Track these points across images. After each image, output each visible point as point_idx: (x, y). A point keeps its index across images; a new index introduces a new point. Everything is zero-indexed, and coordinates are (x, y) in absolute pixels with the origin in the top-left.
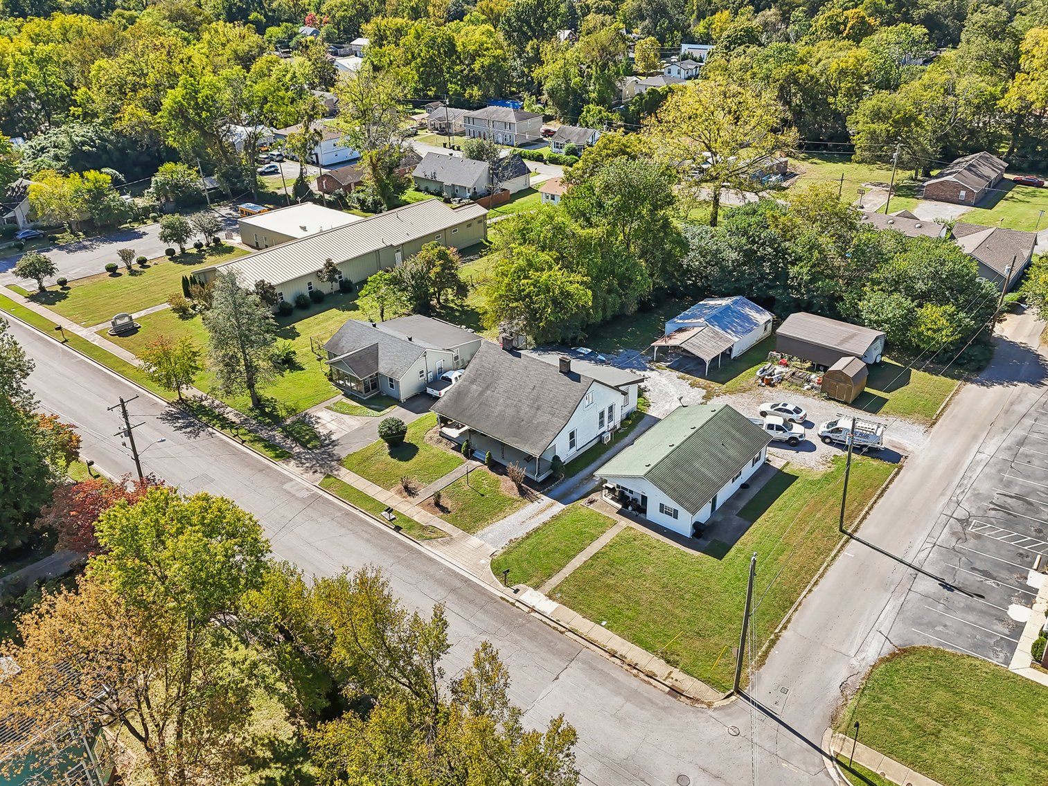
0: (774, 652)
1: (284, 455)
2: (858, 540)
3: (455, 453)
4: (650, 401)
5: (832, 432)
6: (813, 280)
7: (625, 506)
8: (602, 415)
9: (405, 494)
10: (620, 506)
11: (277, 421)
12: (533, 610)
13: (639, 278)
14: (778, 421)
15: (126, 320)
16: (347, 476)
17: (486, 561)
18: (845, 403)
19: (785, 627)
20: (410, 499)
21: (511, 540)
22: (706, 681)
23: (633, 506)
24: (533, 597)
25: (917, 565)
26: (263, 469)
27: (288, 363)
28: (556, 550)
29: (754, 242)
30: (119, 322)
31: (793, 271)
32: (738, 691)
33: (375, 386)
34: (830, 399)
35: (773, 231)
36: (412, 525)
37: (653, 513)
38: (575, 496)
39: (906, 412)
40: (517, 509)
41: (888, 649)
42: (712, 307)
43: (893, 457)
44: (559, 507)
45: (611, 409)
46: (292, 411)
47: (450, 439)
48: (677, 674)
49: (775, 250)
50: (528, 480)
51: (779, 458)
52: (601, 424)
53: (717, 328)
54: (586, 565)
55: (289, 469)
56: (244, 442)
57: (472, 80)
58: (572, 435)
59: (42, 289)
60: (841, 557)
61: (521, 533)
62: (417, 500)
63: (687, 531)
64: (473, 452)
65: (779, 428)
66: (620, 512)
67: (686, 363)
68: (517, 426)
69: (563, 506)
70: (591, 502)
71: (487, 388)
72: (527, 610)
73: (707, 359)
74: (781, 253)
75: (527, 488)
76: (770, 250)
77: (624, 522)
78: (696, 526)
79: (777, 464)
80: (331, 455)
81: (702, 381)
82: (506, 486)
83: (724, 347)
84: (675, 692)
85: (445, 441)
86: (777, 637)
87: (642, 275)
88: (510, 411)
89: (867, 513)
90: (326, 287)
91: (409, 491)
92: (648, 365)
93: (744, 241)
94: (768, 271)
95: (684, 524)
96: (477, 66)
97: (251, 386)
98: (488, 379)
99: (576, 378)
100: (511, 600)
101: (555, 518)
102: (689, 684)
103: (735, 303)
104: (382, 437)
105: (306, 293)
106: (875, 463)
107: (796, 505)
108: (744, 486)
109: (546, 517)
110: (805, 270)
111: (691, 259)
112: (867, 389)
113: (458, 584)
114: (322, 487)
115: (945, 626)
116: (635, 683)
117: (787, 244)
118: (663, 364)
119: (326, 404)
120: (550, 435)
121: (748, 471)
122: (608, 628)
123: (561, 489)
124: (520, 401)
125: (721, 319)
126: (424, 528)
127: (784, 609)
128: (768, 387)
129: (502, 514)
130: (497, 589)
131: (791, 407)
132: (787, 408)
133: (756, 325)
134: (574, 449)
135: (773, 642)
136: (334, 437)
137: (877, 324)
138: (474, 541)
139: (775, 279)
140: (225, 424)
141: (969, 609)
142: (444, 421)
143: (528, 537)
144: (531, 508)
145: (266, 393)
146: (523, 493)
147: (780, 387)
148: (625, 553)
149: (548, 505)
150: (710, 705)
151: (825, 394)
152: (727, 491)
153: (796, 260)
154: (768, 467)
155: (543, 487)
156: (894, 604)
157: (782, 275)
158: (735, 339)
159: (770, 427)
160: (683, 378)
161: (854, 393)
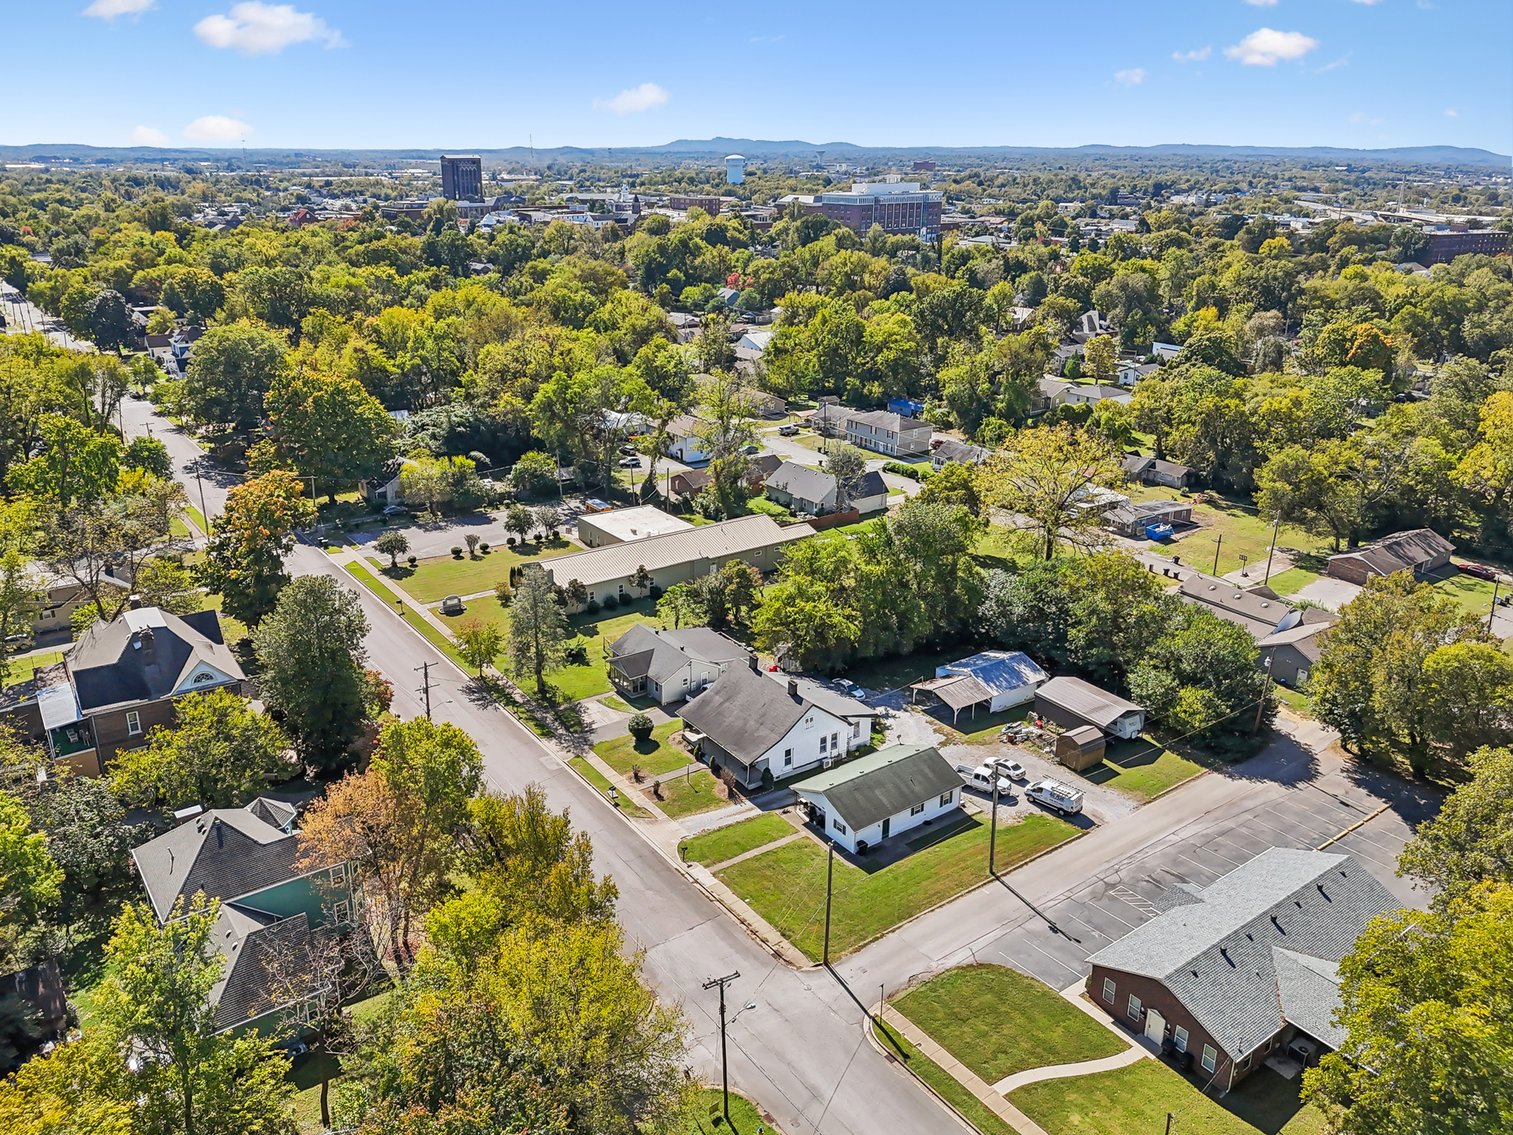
0: (874, 945)
1: (549, 734)
2: (1002, 883)
3: (689, 755)
4: (888, 739)
5: (1034, 791)
6: (1088, 647)
7: (812, 820)
8: (824, 741)
9: (634, 780)
10: (808, 820)
11: (553, 705)
12: (696, 882)
13: (916, 619)
14: (987, 772)
15: (456, 601)
16: (592, 758)
17: (676, 842)
18: (1074, 770)
19: (893, 931)
20: (636, 785)
21: (704, 830)
22: (805, 953)
23: (816, 821)
24: (702, 874)
25: (1039, 909)
26: (529, 743)
27: (578, 657)
28: (737, 843)
29: (1040, 599)
30: (449, 603)
31: (1072, 632)
32: (826, 963)
33: (644, 686)
34: (1061, 764)
36: (629, 803)
37: (830, 829)
38: (774, 806)
39: (1129, 789)
40: (720, 807)
41: (971, 960)
42: (988, 659)
43: (1084, 823)
44: (759, 812)
45: (834, 737)
46: (568, 699)
47: (689, 742)
48: (786, 944)
49: (1060, 609)
50: (738, 785)
51: (975, 806)
52: (823, 749)
53: (980, 680)
54: (756, 858)
55: (550, 746)
56: (521, 719)
57: (875, 374)
58: (788, 753)
59: (394, 564)
60: (978, 891)
61: (715, 826)
62: (643, 786)
63: (852, 849)
64: (703, 755)
65: (985, 779)
66: (806, 825)
67: (940, 711)
68: (741, 737)
69: (760, 812)
70: (784, 813)
71: (727, 700)
72: (691, 880)
73: (957, 708)
74: (1064, 612)
75: (737, 791)
76: (1054, 609)
77: (805, 832)
78: (860, 843)
79: (969, 810)
80: (586, 740)
81: (947, 728)
82: (720, 788)
83: (980, 698)
84: (777, 955)
85: (685, 743)
86: (882, 937)
88: (739, 723)
89: (1026, 863)
90: (635, 592)
91: (638, 779)
92: (904, 706)
93: (1032, 596)
94: (1050, 631)
95: (850, 840)
96: (879, 359)
97: (538, 672)
98: (730, 692)
99: (799, 700)
100: (682, 871)
101: (749, 820)
102: (790, 952)
103: (1012, 658)
104: (631, 730)
105: (616, 594)
106: (1063, 825)
107: (964, 846)
108: (927, 823)
109: (741, 818)
110: (1082, 634)
111: (988, 608)
112: (1105, 761)
113: (647, 853)
114: (570, 764)
115: (1030, 956)
116: (750, 943)
117: (1071, 605)
118: (920, 708)
119: (597, 697)
120: (763, 748)
121: (933, 809)
122: (748, 904)
123: (763, 799)
124: (750, 715)
125: (988, 673)
126: (638, 809)
127: (901, 919)
128: (1009, 745)
129: (706, 809)
130: (676, 862)
131: (1010, 764)
132: (1007, 763)
133: (1025, 683)
134: (789, 767)
135: (877, 939)
136: (594, 726)
138: (674, 825)
139: (1055, 640)
140: (510, 702)
141: (1060, 949)
142: (688, 726)
143: (719, 830)
144: (733, 808)
145: (551, 680)
146: (731, 795)
147: (1021, 746)
148: (792, 855)
149: (746, 809)
150: (799, 968)
151: (1058, 759)
152: (901, 822)
153: (1076, 623)
154: (959, 810)
155: (750, 794)
156: (998, 933)
157: (1062, 637)
158: (995, 694)
159: (977, 776)
160: (931, 723)
161: (1083, 762)
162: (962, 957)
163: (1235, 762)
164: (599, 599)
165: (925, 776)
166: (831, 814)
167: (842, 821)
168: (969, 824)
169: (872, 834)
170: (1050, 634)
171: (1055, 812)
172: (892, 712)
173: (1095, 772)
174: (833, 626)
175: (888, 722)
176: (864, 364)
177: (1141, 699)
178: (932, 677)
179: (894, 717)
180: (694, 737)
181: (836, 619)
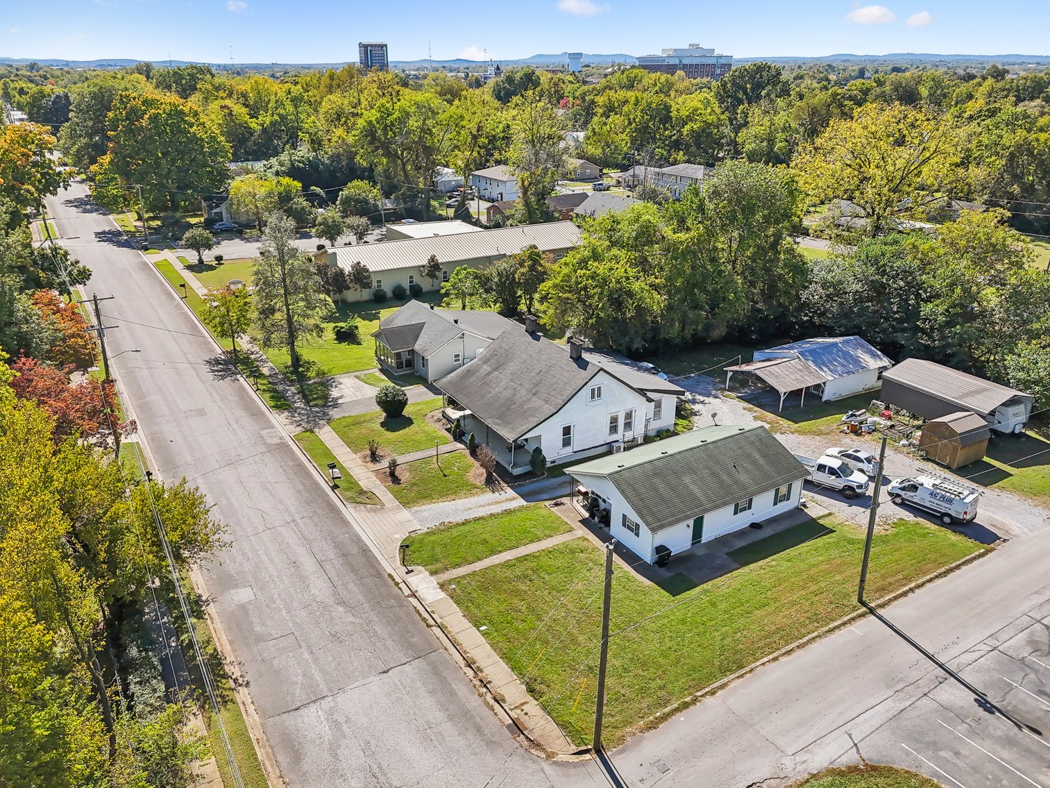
0: (680, 717)
1: (284, 408)
2: (880, 618)
3: (447, 434)
4: (696, 425)
5: (903, 489)
6: (950, 324)
7: (592, 516)
8: (614, 420)
9: (369, 459)
10: (587, 515)
12: (413, 595)
14: (836, 464)
15: (239, 286)
16: (326, 434)
17: (400, 537)
18: (948, 468)
19: (713, 693)
20: (370, 465)
21: (444, 523)
22: (563, 726)
23: (598, 517)
24: (425, 585)
25: (952, 667)
26: (256, 414)
27: (347, 336)
28: (485, 542)
29: (884, 273)
30: (232, 287)
31: (926, 309)
32: (599, 750)
33: (410, 364)
34: (928, 460)
35: (910, 261)
36: (353, 484)
37: (616, 529)
38: (545, 496)
40: (473, 495)
41: (851, 758)
43: (986, 538)
44: (521, 502)
45: (629, 415)
46: (321, 374)
47: (449, 420)
48: (533, 707)
49: (908, 283)
50: (500, 469)
51: (818, 507)
52: (614, 429)
53: (810, 363)
54: (507, 565)
55: (279, 419)
56: (258, 389)
57: (680, 145)
58: (567, 431)
59: (201, 261)
60: (844, 630)
61: (460, 518)
62: (377, 466)
63: (648, 556)
64: (463, 434)
65: (832, 471)
66: (584, 522)
67: (763, 396)
68: (508, 410)
69: (524, 503)
70: (556, 505)
71: (496, 369)
72: (407, 592)
73: (783, 391)
74: (915, 287)
75: (497, 476)
76: (902, 283)
77: (582, 531)
78: (661, 550)
79: (814, 511)
80: (325, 414)
81: (770, 416)
82: (477, 472)
83: (811, 382)
84: (517, 727)
85: (444, 421)
86: (695, 701)
87: (735, 293)
88: (507, 394)
89: (912, 590)
91: (374, 457)
92: (714, 392)
93: (872, 270)
94: (895, 309)
95: (644, 545)
98: (499, 360)
99: (584, 365)
100: (398, 580)
101: (508, 512)
102: (538, 721)
103: (846, 344)
104: (379, 403)
105: (406, 285)
106: (952, 537)
107: (813, 561)
108: (755, 526)
110: (941, 309)
111: (813, 293)
112: (986, 459)
113: (354, 550)
114: (297, 439)
115: (957, 754)
116: (474, 702)
117: (924, 277)
118: (733, 395)
119: (356, 374)
120: (534, 421)
121: (764, 507)
122: (484, 634)
123: (530, 486)
124: (521, 385)
125: (817, 357)
126: (362, 492)
127: (724, 671)
128: (853, 436)
129: (453, 497)
130: (398, 571)
131: (862, 455)
132: (858, 454)
133: (864, 369)
134: (569, 450)
135: (686, 706)
136: (340, 401)
138: (405, 514)
139: (903, 320)
140: (255, 374)
141: (1010, 742)
142: (450, 402)
143: (463, 524)
144: (489, 496)
145: (306, 354)
146: (489, 481)
147: (868, 437)
148: (561, 562)
149: (508, 499)
150: (550, 756)
151: (923, 453)
152: (720, 522)
153: (931, 297)
154: (799, 510)
155: (514, 481)
156: (892, 706)
157: (912, 314)
158: (830, 378)
159: (821, 468)
160: (750, 410)
161: (961, 456)
164: (387, 288)
165: (754, 462)
166: (619, 507)
167: (634, 517)
168: (809, 529)
169: (678, 538)
170: (895, 313)
171: (937, 518)
172: (701, 398)
173: (975, 471)
174: (630, 294)
175: (696, 407)
176: (671, 137)
177: (1026, 385)
178: (749, 360)
179: (702, 402)
180: (455, 414)
181: (636, 286)
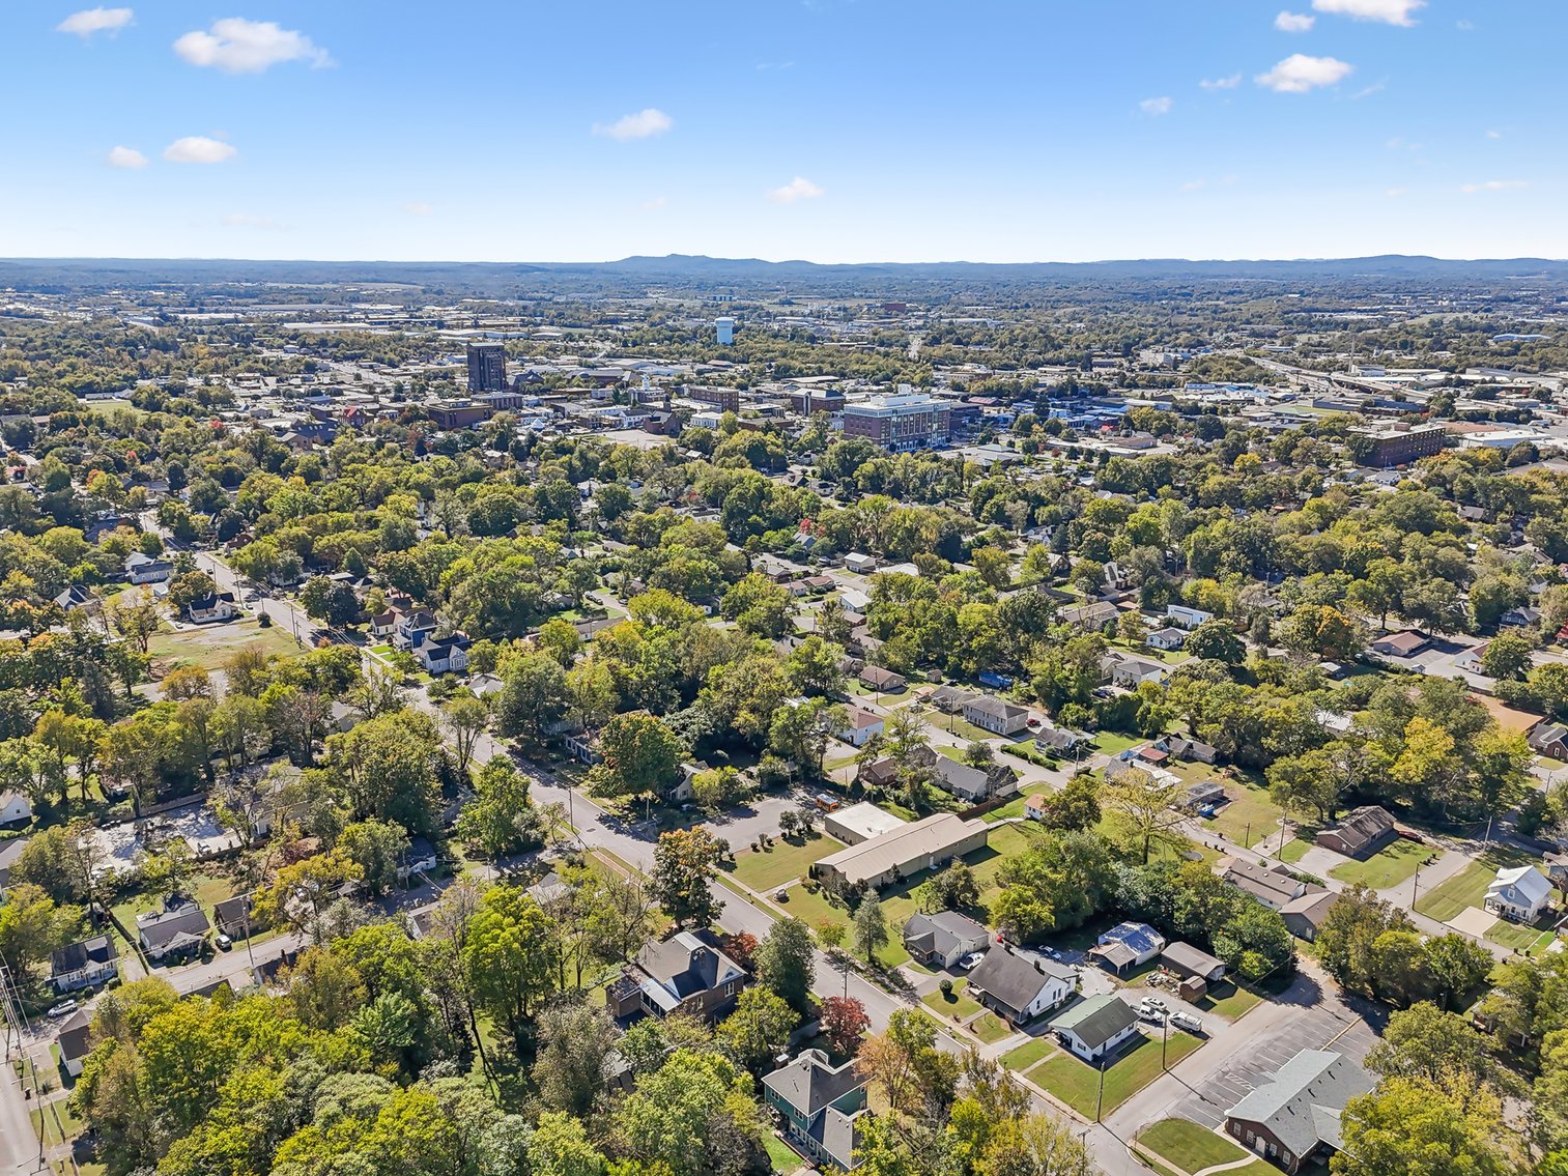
0: (1119, 1110)
1: (892, 992)
2: (1171, 1074)
3: (978, 1003)
4: (1083, 986)
5: (1173, 1018)
6: (1188, 922)
7: (1062, 1042)
8: (1055, 993)
9: (955, 1021)
10: (1059, 1042)
11: (884, 972)
13: (1084, 906)
14: (1148, 1009)
15: (783, 892)
16: (925, 1007)
18: (1192, 1003)
19: (1125, 1103)
20: (958, 1024)
21: (1008, 1049)
22: (1087, 1116)
23: (1065, 1043)
24: (1018, 1076)
25: (1193, 1087)
26: (882, 997)
28: (1029, 1056)
29: (1156, 891)
30: (780, 894)
31: (1177, 914)
32: (1100, 1122)
33: (934, 957)
34: (1185, 1000)
35: (1169, 887)
36: (961, 1036)
37: (1074, 1047)
38: (1038, 1034)
39: (1223, 1014)
40: (1009, 1036)
41: (1166, 1117)
42: (1128, 930)
43: (1204, 1037)
44: (1030, 1038)
45: (1059, 991)
46: (890, 966)
47: (974, 994)
48: (1076, 1112)
49: (1168, 899)
50: (1015, 1022)
51: (1145, 1029)
52: (1054, 998)
53: (1128, 946)
54: (1043, 1066)
55: (896, 999)
56: (868, 980)
57: (968, 653)
58: (1038, 1002)
60: (1159, 1080)
61: (1011, 1048)
62: (962, 1025)
63: (1090, 1059)
64: (987, 1003)
65: (1146, 1012)
66: (1060, 1046)
67: (1107, 965)
68: (1012, 995)
69: (1032, 1038)
70: (1046, 1038)
71: (996, 970)
73: (1119, 965)
74: (1171, 901)
75: (1015, 1027)
76: (1165, 898)
77: (1061, 1050)
78: (1094, 1056)
79: (1143, 1032)
80: (915, 995)
81: (1115, 979)
82: (1004, 1025)
83: (1130, 958)
84: (1074, 1119)
85: (972, 995)
86: (1121, 1106)
88: (1007, 985)
89: (1181, 1061)
90: (892, 881)
91: (957, 1020)
92: (1087, 964)
93: (1151, 889)
95: (1089, 1056)
97: (869, 950)
98: (995, 965)
99: (1042, 973)
101: (1028, 1043)
102: (1079, 1116)
103: (1142, 928)
104: (940, 988)
106: (1194, 1038)
107: (1145, 1054)
108: (1123, 1041)
109: (1024, 1042)
112: (1205, 996)
115: (1195, 1112)
117: (1174, 896)
118: (1094, 963)
119: (905, 964)
120: (1027, 1001)
121: (1125, 1033)
122: (1048, 1091)
123: (1031, 1030)
124: (1013, 980)
125: (1132, 940)
126: (966, 1039)
127: (1127, 1096)
128: (1153, 988)
129: (1002, 1038)
131: (1156, 1001)
133: (1153, 945)
134: (1040, 1011)
135: (1119, 1107)
136: (914, 985)
137: (1222, 957)
138: (990, 1047)
139: (1167, 918)
140: (857, 969)
142: (971, 985)
143: (1015, 1049)
144: (1016, 1037)
145: (876, 954)
146: (1012, 1028)
147: (1159, 988)
148: (1060, 1064)
149: (1021, 1038)
150: (1087, 1125)
151: (1181, 996)
152: (1112, 1042)
153: (1178, 908)
154: (1137, 1032)
155: (1022, 1027)
156: (1176, 1102)
157: (1171, 915)
158: (1137, 953)
159: (1142, 1010)
160: (1106, 975)
161: (1196, 998)
162: (1162, 1116)
163: (1277, 994)
165: (1119, 1014)
166: (1076, 1040)
167: (1081, 1043)
168: (1145, 1040)
169: (1099, 1051)
170: (1164, 913)
171: (1188, 1030)
172: (1082, 968)
173: (1205, 1005)
175: (1081, 975)
178: (1098, 944)
179: (1083, 971)
180: (977, 992)
181: (1043, 913)
